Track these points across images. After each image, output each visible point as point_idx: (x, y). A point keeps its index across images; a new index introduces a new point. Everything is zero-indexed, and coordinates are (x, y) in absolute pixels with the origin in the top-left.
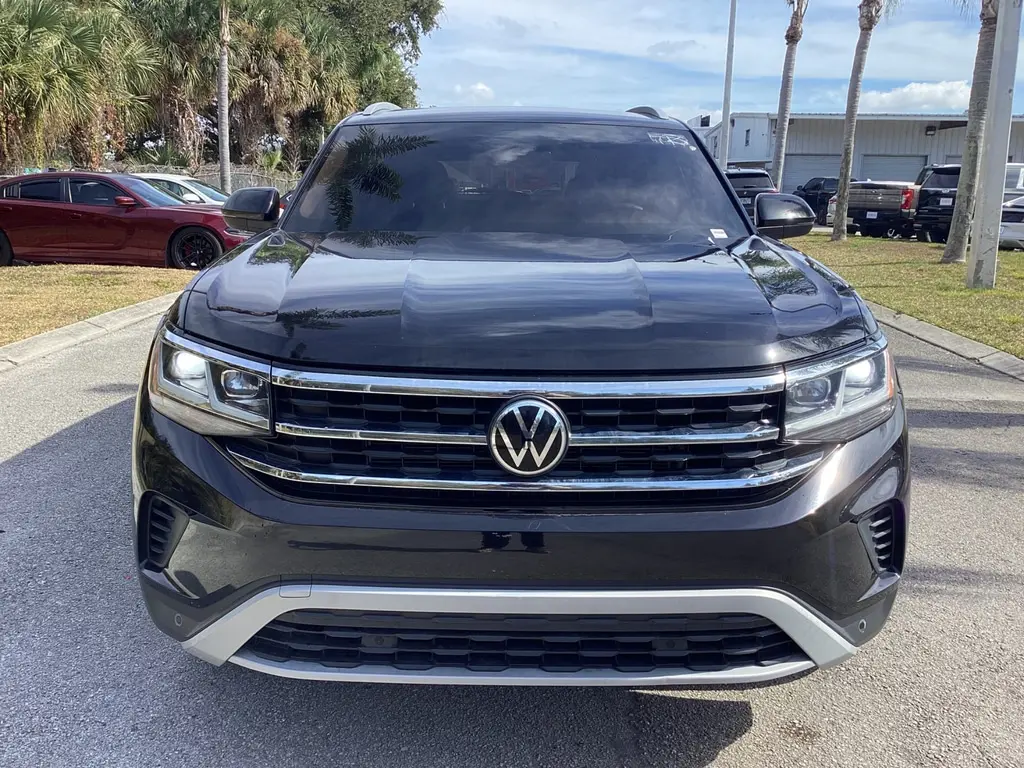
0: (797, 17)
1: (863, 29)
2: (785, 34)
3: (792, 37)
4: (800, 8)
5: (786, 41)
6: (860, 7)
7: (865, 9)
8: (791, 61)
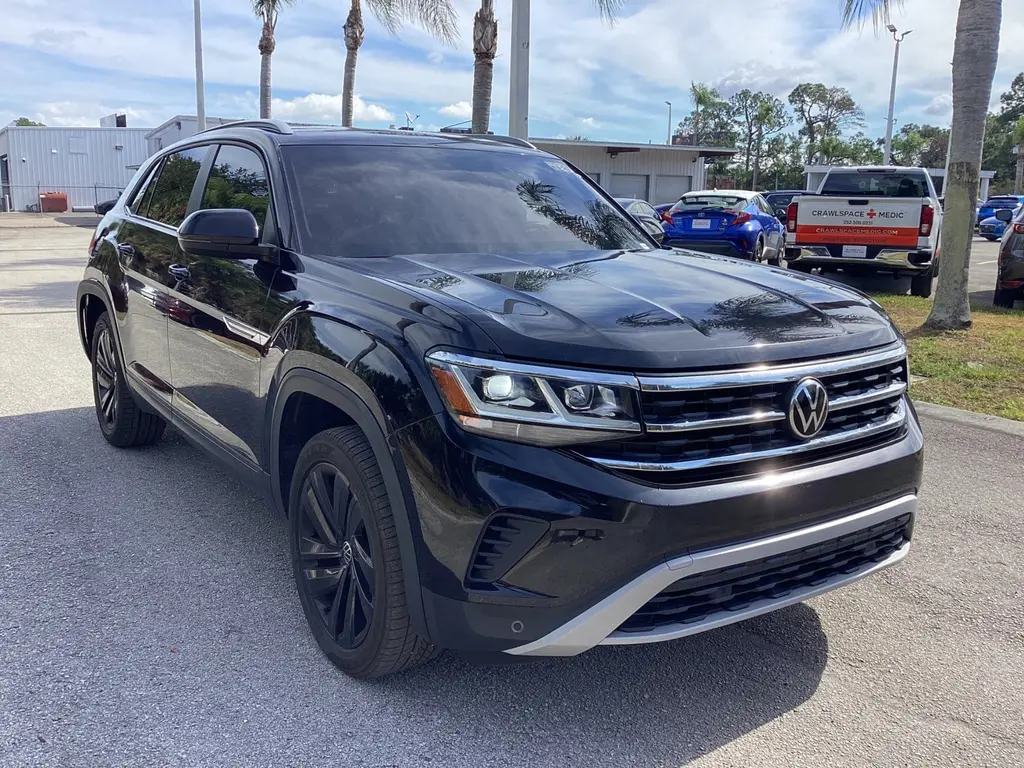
0: (268, 28)
1: (349, 48)
2: (258, 44)
3: (266, 48)
4: (270, 19)
5: (259, 51)
6: (344, 27)
7: (350, 30)
8: (267, 70)
